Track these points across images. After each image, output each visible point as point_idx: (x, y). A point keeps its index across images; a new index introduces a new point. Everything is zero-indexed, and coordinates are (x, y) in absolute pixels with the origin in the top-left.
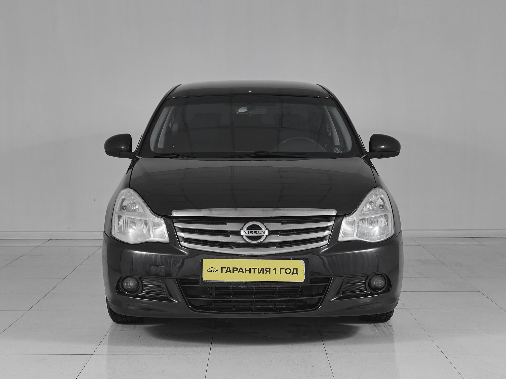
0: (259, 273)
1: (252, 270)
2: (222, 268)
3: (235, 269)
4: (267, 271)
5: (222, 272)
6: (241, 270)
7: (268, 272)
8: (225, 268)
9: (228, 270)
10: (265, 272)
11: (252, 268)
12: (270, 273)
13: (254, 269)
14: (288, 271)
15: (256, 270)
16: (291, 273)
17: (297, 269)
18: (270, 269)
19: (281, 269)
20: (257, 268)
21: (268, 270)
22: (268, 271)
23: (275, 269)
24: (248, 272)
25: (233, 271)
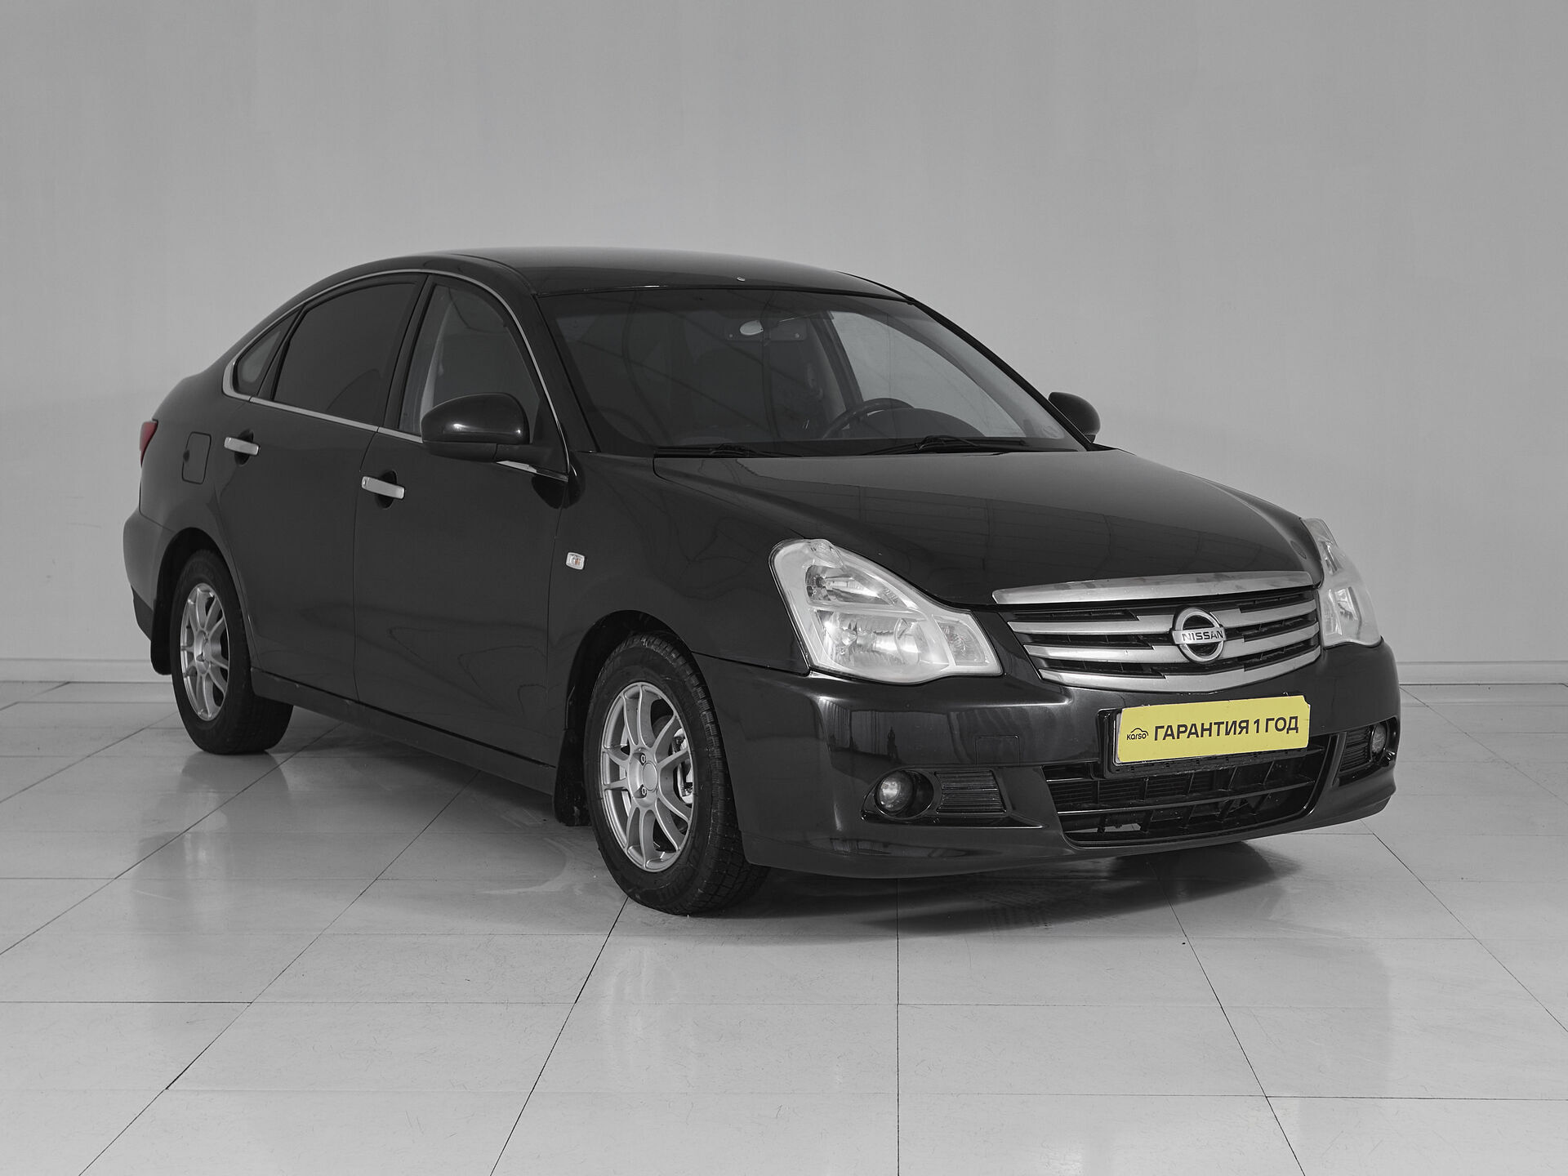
0: (1227, 733)
1: (1215, 728)
2: (1157, 728)
3: (1182, 729)
4: (1242, 728)
5: (1156, 739)
6: (1193, 731)
7: (1245, 730)
8: (1163, 727)
9: (1169, 732)
10: (1238, 730)
11: (1215, 724)
12: (1247, 733)
13: (1219, 724)
14: (1281, 724)
15: (1223, 727)
16: (1286, 730)
17: (1296, 718)
18: (1247, 722)
19: (1268, 720)
20: (1223, 723)
21: (1244, 725)
22: (1244, 727)
23: (1257, 722)
24: (1206, 733)
25: (1179, 732)
